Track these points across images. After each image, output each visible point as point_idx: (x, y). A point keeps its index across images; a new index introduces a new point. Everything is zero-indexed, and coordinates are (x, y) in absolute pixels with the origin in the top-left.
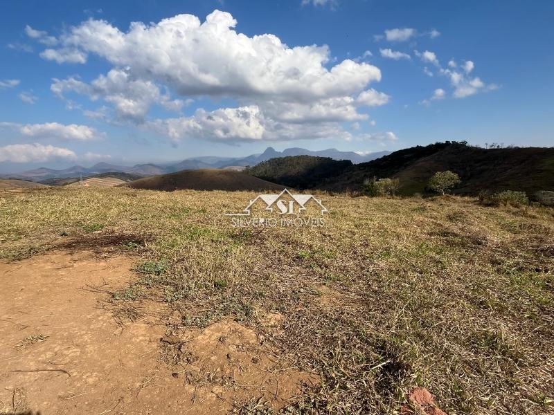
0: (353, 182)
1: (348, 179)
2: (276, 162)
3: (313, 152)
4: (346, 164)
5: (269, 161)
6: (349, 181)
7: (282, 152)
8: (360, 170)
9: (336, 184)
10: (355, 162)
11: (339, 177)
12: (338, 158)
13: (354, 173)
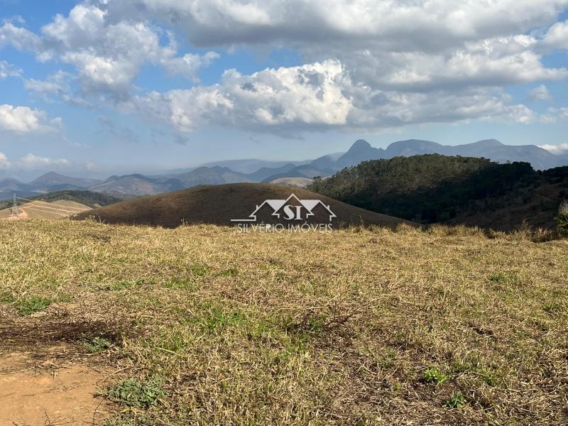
0: (534, 208)
1: (525, 202)
2: (374, 169)
3: (448, 147)
4: (519, 172)
5: (359, 167)
6: (528, 206)
7: (385, 148)
8: (551, 183)
9: (500, 212)
10: (538, 166)
11: (505, 197)
12: (501, 159)
13: (536, 190)
